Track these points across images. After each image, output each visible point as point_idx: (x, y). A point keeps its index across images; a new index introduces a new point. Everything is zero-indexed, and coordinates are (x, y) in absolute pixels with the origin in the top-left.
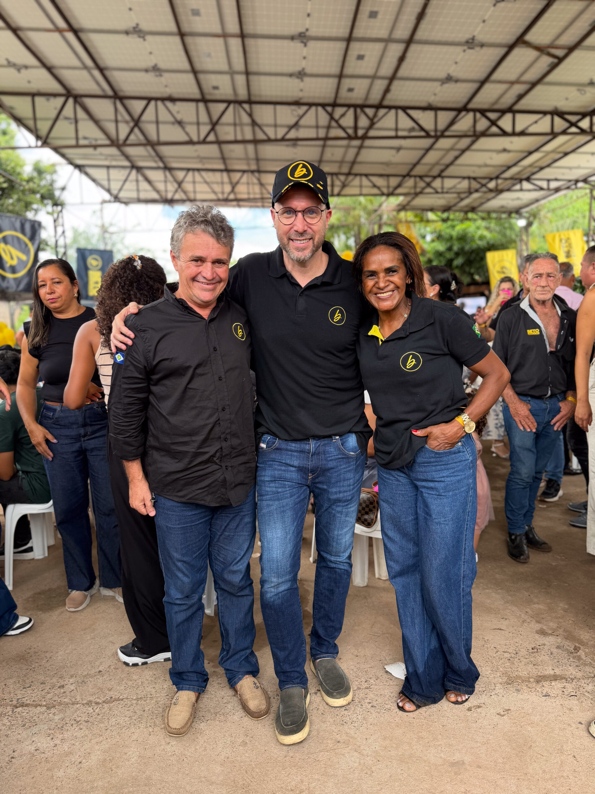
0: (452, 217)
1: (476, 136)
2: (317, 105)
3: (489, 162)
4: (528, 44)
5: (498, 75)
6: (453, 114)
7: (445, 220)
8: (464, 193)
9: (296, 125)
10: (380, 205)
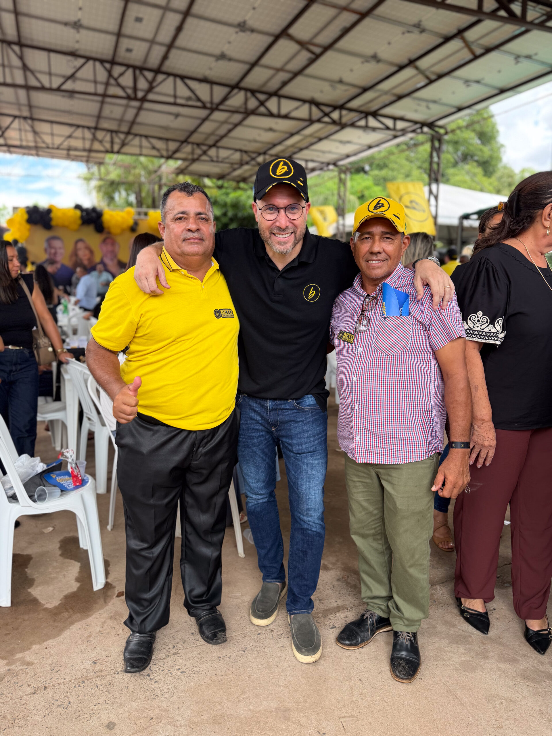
0: (226, 185)
1: (248, 113)
2: (95, 59)
3: (258, 138)
4: (291, 37)
5: (266, 60)
6: (226, 90)
7: (220, 187)
8: (236, 164)
9: (72, 77)
10: (160, 167)
